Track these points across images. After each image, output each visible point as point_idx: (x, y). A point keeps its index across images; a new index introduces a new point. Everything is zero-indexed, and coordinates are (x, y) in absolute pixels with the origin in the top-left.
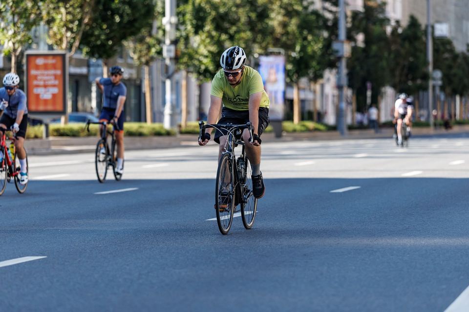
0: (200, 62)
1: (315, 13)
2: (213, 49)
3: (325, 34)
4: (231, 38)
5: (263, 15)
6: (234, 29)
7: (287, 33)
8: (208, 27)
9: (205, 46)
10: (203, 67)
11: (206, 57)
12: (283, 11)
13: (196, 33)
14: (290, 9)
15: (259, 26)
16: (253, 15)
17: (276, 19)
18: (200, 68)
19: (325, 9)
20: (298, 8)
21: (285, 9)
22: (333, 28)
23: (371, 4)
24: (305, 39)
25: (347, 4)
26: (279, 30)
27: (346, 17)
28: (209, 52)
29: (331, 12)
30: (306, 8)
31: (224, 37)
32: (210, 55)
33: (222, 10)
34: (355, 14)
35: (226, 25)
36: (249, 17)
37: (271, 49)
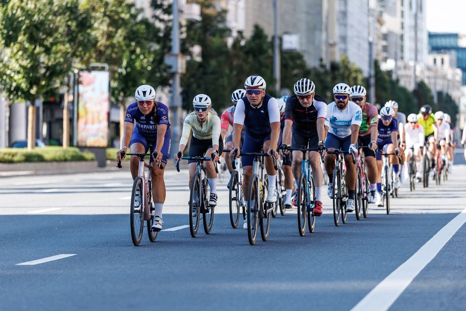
0: (11, 78)
1: (145, 22)
2: (26, 63)
3: (156, 47)
4: (48, 51)
5: (84, 24)
6: (51, 40)
7: (112, 46)
8: (21, 38)
9: (17, 60)
10: (14, 84)
11: (19, 72)
12: (107, 20)
13: (7, 45)
14: (116, 17)
15: (80, 37)
16: (73, 25)
17: (99, 29)
18: (11, 86)
19: (156, 17)
20: (125, 16)
21: (109, 17)
22: (165, 40)
23: (209, 11)
24: (133, 52)
25: (181, 11)
26: (102, 42)
27: (181, 26)
28: (21, 66)
29: (161, 20)
30: (134, 17)
31: (38, 49)
32: (22, 71)
33: (36, 18)
34: (191, 24)
35: (41, 35)
36: (69, 26)
37: (94, 64)
